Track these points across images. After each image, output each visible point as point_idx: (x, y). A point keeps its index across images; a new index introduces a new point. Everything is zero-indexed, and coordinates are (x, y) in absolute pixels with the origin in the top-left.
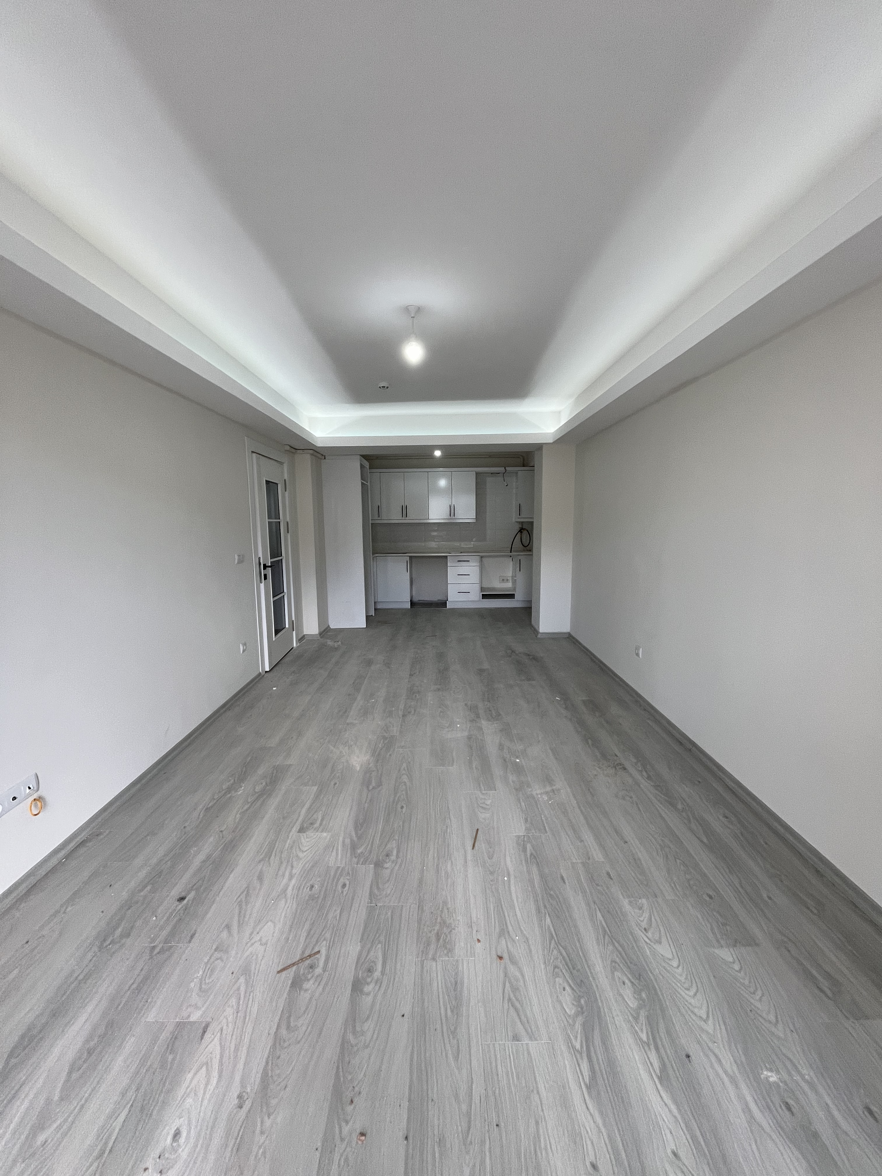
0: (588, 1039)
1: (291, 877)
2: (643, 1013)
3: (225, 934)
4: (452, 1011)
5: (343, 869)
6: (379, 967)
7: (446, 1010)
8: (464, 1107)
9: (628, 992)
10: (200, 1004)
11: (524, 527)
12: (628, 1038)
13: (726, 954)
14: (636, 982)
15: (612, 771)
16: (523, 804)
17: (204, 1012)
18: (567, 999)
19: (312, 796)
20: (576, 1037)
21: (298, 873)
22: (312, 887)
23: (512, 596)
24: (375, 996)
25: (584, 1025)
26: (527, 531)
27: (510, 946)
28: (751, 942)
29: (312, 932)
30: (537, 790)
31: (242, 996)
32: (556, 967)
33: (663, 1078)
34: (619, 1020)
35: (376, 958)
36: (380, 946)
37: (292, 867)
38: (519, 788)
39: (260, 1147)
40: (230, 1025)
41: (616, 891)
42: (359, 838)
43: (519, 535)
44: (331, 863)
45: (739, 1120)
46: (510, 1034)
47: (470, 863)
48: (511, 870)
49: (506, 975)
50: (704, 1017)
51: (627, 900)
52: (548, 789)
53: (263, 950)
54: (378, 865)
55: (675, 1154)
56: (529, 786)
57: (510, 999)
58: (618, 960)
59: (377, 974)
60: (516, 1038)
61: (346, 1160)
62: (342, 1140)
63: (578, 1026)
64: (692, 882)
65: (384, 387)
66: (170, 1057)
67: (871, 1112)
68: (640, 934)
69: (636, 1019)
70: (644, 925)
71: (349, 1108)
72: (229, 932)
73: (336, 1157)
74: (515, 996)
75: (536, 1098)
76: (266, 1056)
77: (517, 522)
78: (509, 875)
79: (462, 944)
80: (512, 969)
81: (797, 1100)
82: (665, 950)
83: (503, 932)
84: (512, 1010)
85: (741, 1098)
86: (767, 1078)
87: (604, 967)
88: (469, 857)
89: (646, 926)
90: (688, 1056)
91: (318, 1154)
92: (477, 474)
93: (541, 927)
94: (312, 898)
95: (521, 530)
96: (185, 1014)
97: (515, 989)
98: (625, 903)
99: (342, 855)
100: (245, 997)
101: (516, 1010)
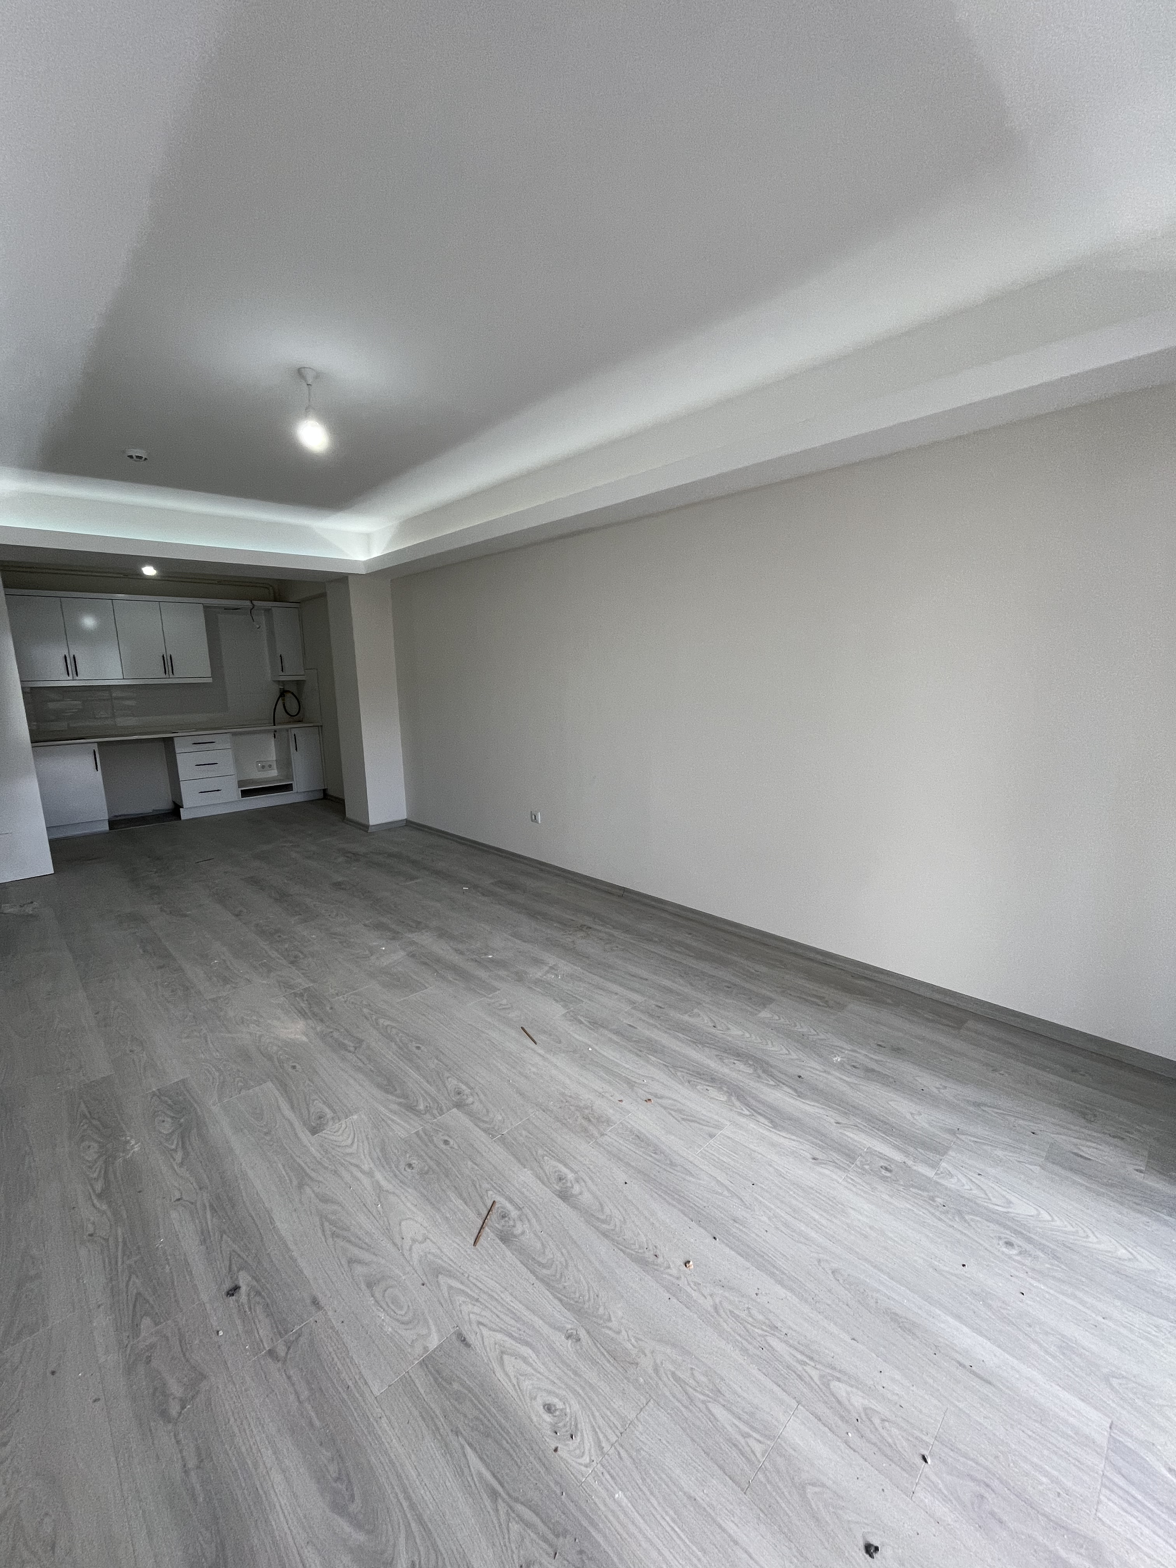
0: (748, 1105)
1: (370, 1174)
2: (760, 1072)
3: (359, 1269)
4: (655, 1153)
5: (424, 1130)
6: (564, 1170)
7: (651, 1156)
8: (726, 1193)
9: (741, 1066)
10: (424, 1331)
11: (287, 688)
12: (765, 1089)
13: (765, 1014)
14: (739, 1058)
15: (582, 934)
16: (538, 990)
17: (439, 1331)
18: (713, 1092)
19: (277, 1093)
20: (742, 1110)
21: (372, 1165)
22: (410, 1165)
23: (288, 788)
24: (589, 1190)
25: (738, 1099)
26: (293, 694)
27: (647, 1090)
28: (771, 1000)
29: (465, 1195)
30: (536, 973)
31: (462, 1287)
32: (689, 1082)
33: (800, 1095)
34: (752, 1084)
35: (555, 1167)
36: (546, 1158)
37: (357, 1166)
38: (520, 978)
39: (629, 1340)
40: (484, 1313)
41: (673, 1013)
42: (406, 1097)
43: (280, 702)
44: (403, 1134)
45: (845, 1088)
46: (706, 1136)
47: (548, 1056)
48: (586, 1040)
49: (665, 1108)
50: (787, 1052)
51: (687, 1015)
52: (547, 968)
53: (430, 1243)
54: (459, 1105)
55: (838, 1123)
56: (526, 973)
57: (683, 1119)
58: (717, 1053)
59: (571, 1176)
60: (712, 1136)
61: (696, 1284)
62: (678, 1278)
63: (737, 1104)
64: (710, 984)
65: (141, 458)
66: (456, 1386)
67: (880, 1045)
68: (713, 1030)
69: (759, 1077)
70: (711, 1024)
71: (660, 1260)
72: (360, 1262)
73: (689, 1290)
74: (684, 1115)
75: (756, 1154)
76: (551, 1297)
77: (274, 681)
78: (590, 1046)
79: (611, 1111)
80: (664, 1102)
81: (856, 1062)
82: (735, 1031)
83: (631, 1084)
84: (691, 1124)
85: (837, 1078)
86: (837, 1061)
87: (715, 1062)
88: (542, 1052)
89: (713, 1024)
90: (800, 1077)
91: (674, 1300)
92: (206, 608)
93: (652, 1064)
94: (423, 1174)
95: (283, 693)
96: (418, 1350)
97: (680, 1111)
98: (686, 1018)
99: (406, 1121)
100: (468, 1287)
101: (692, 1121)
